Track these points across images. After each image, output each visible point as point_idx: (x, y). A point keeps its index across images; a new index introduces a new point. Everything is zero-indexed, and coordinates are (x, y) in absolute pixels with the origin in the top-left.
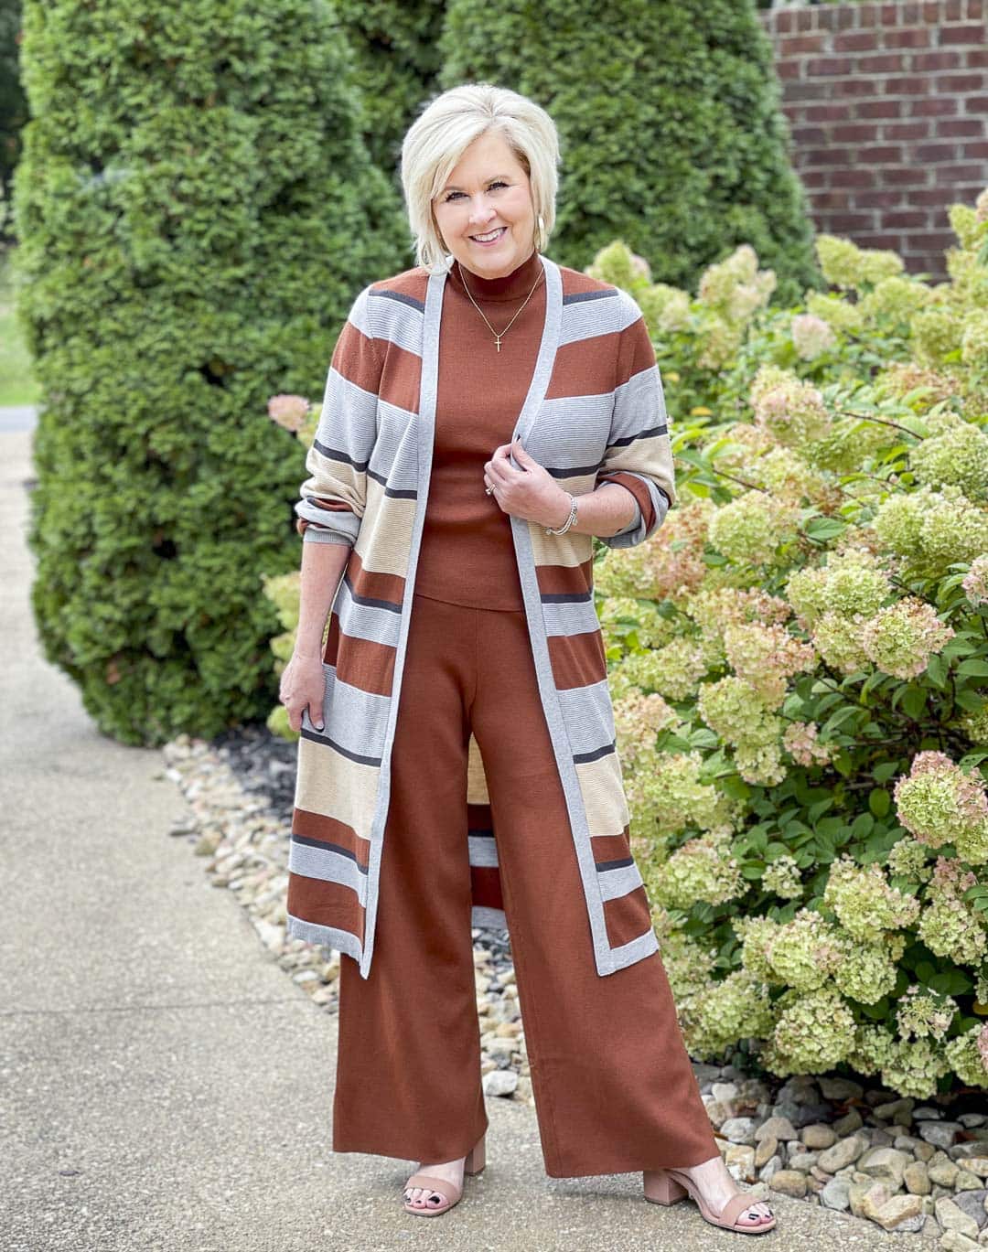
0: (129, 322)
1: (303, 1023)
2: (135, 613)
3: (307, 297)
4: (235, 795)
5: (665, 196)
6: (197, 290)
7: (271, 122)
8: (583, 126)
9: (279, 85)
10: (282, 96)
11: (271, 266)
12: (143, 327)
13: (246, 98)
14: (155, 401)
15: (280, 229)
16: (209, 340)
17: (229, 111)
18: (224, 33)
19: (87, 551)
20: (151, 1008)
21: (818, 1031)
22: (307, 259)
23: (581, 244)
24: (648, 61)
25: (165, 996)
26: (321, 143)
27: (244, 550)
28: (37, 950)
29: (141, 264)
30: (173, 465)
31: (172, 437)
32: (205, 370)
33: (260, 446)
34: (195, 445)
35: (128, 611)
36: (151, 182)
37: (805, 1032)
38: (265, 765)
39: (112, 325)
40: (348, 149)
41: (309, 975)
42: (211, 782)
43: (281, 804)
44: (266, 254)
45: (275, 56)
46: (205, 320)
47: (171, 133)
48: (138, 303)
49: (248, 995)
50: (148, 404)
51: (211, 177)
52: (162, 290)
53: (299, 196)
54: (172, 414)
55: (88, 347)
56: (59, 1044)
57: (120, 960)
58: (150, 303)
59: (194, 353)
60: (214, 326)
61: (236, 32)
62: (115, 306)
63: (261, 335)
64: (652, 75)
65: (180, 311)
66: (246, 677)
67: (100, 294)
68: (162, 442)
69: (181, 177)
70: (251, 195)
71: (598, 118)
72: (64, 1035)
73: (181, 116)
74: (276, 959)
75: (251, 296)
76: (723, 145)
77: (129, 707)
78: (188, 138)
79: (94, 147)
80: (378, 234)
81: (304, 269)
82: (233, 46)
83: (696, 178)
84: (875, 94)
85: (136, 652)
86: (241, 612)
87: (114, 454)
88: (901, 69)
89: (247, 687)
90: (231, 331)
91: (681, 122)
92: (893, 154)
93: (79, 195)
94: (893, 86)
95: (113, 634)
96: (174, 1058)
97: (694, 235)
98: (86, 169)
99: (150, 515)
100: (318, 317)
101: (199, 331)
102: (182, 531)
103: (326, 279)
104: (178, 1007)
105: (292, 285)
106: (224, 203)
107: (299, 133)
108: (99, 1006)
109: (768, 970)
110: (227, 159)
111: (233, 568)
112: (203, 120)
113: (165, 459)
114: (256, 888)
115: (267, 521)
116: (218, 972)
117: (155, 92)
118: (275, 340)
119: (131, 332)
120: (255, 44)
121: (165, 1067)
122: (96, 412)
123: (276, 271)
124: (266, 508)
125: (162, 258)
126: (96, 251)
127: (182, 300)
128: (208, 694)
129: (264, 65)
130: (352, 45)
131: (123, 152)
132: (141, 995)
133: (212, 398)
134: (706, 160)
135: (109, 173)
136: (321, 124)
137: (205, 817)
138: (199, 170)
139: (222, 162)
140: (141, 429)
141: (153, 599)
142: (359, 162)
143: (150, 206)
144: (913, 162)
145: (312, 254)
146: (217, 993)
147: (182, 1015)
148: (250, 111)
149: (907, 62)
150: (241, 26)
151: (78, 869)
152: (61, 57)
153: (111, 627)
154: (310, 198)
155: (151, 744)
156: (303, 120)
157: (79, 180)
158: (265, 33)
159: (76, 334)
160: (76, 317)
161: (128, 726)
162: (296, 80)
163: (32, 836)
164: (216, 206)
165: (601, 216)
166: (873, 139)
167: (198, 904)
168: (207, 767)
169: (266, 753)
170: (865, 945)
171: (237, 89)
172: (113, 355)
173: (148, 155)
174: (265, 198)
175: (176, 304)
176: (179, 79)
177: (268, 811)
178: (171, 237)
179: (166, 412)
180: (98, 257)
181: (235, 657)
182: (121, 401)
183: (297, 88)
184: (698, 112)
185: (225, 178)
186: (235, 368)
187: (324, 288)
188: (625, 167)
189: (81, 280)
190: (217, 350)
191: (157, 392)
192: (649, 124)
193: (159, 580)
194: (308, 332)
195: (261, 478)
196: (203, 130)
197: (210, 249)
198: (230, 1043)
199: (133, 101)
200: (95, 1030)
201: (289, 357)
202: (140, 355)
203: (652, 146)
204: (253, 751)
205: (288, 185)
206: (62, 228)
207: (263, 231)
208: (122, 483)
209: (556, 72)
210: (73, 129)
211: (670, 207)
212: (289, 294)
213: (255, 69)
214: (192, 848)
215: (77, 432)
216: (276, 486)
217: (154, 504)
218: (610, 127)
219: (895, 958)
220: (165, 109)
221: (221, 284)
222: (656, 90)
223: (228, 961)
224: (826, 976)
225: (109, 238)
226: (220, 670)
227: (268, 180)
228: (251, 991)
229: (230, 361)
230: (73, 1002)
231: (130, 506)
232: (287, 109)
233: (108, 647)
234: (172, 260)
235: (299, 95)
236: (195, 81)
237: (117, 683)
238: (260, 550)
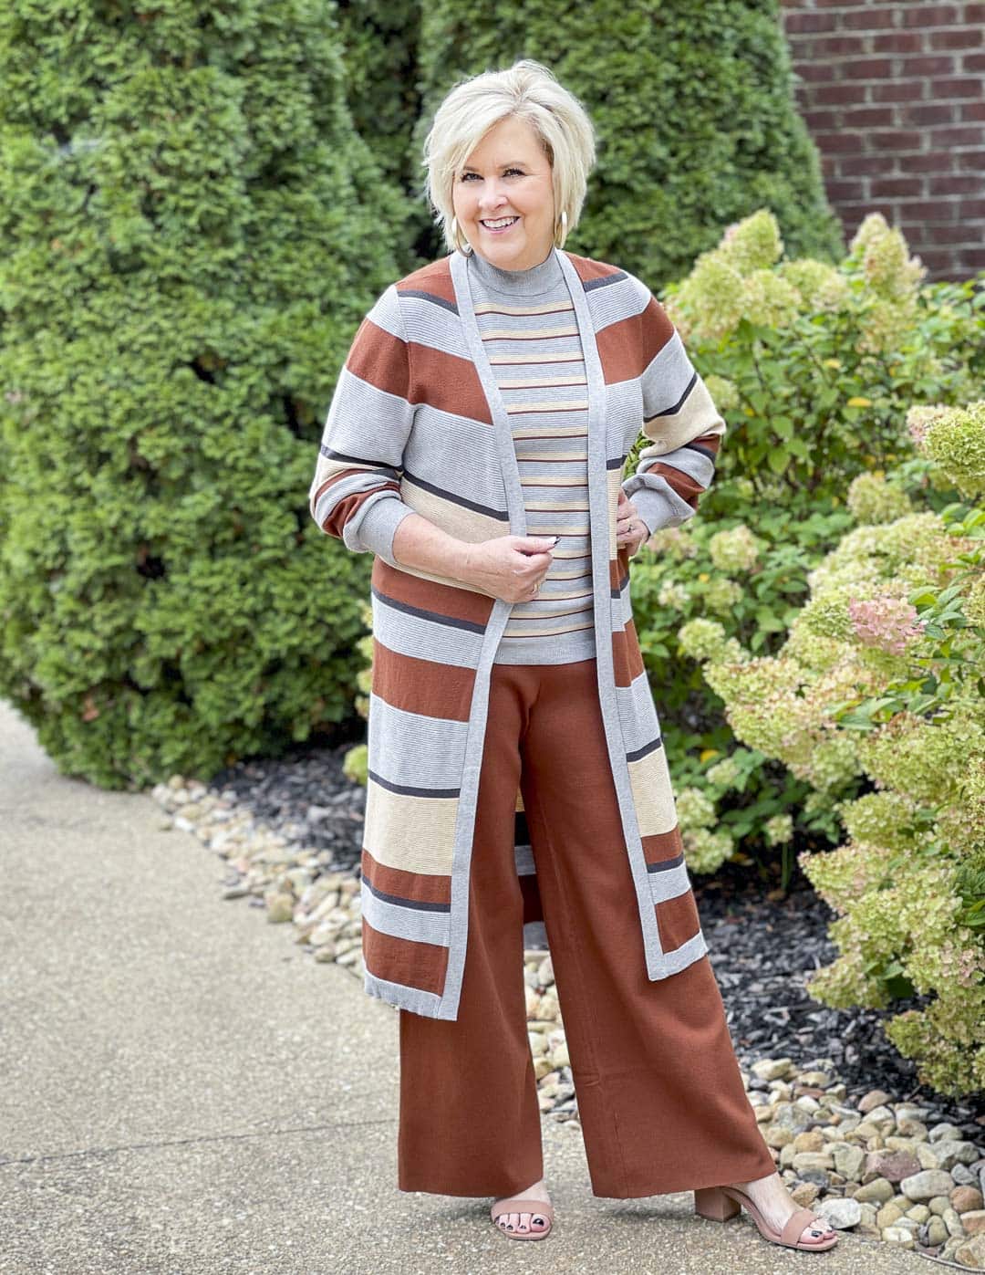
0: (109, 313)
2: (117, 640)
3: (304, 281)
5: (689, 164)
6: (184, 275)
7: (257, 84)
8: (600, 86)
9: (264, 42)
10: (268, 54)
11: (263, 246)
12: (124, 319)
13: (229, 57)
14: (142, 401)
15: (270, 205)
16: (201, 332)
17: (214, 71)
19: (62, 571)
22: (301, 238)
23: (601, 216)
24: (665, 13)
26: (310, 107)
27: (247, 567)
29: (122, 245)
30: (162, 473)
31: (163, 441)
32: (195, 365)
33: (263, 449)
34: (188, 450)
35: (109, 639)
36: (129, 153)
39: (88, 316)
40: (331, 112)
44: (257, 233)
45: (261, 9)
46: (196, 308)
47: (152, 96)
48: (117, 290)
50: (135, 406)
51: (198, 146)
52: (145, 275)
53: (287, 167)
54: (162, 416)
55: (60, 341)
58: (131, 290)
59: (185, 346)
60: (207, 315)
62: (89, 294)
63: (256, 324)
64: (670, 29)
65: (165, 298)
67: (73, 281)
68: (153, 448)
69: (161, 148)
70: (240, 166)
71: (617, 77)
73: (161, 77)
75: (242, 280)
76: (747, 106)
77: (109, 746)
78: (170, 103)
79: (61, 113)
81: (299, 249)
83: (721, 142)
85: (120, 684)
86: (245, 636)
87: (89, 462)
90: (224, 319)
91: (703, 80)
93: (46, 169)
95: (91, 664)
97: (723, 205)
98: (50, 139)
99: (136, 530)
100: (317, 302)
101: (190, 320)
102: (174, 547)
103: (323, 260)
105: (288, 268)
106: (213, 175)
107: (287, 96)
110: (214, 126)
111: (235, 587)
112: (187, 82)
113: (155, 465)
115: (270, 532)
117: (128, 51)
118: (272, 329)
119: (110, 323)
122: (71, 414)
123: (268, 251)
124: (272, 518)
125: (145, 238)
126: (67, 232)
127: (168, 286)
129: (248, 19)
131: (94, 120)
133: (205, 397)
134: (729, 123)
135: (77, 142)
136: (306, 86)
138: (184, 138)
139: (209, 130)
140: (127, 433)
141: (139, 625)
143: (128, 180)
145: (305, 232)
148: (233, 71)
152: (18, 11)
153: (89, 657)
154: (300, 169)
155: (133, 787)
156: (291, 81)
157: (43, 152)
159: (45, 326)
160: (41, 307)
161: (107, 768)
162: (283, 37)
164: (205, 180)
165: (624, 187)
171: (218, 47)
172: (90, 351)
173: (125, 122)
174: (253, 169)
175: (160, 291)
176: (157, 36)
178: (150, 214)
179: (156, 413)
180: (69, 238)
181: (237, 688)
182: (101, 402)
183: (284, 45)
184: (721, 69)
185: (213, 147)
186: (229, 362)
187: (321, 270)
188: (646, 131)
189: (50, 266)
190: (211, 342)
191: (140, 392)
192: (669, 84)
193: (145, 603)
194: (310, 319)
195: (265, 486)
196: (186, 93)
197: (198, 228)
199: (104, 61)
201: (290, 348)
202: (122, 349)
203: (672, 108)
205: (277, 154)
206: (26, 205)
207: (253, 207)
208: (103, 494)
209: (567, 26)
210: (34, 93)
211: (696, 175)
212: (286, 278)
213: (239, 24)
215: (46, 437)
216: (281, 494)
217: (141, 517)
218: (630, 86)
220: (142, 70)
221: (211, 268)
222: (675, 46)
225: (81, 217)
226: (220, 703)
227: (255, 150)
229: (223, 354)
231: (113, 520)
232: (273, 69)
233: (86, 680)
234: (155, 241)
235: (287, 54)
236: (177, 37)
237: (95, 719)
238: (262, 568)
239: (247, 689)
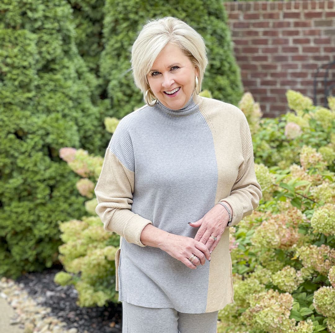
3: (56, 106)
4: (34, 306)
6: (13, 102)
7: (42, 37)
9: (45, 22)
10: (46, 26)
11: (42, 93)
13: (32, 27)
15: (45, 79)
16: (18, 122)
17: (26, 32)
22: (56, 91)
27: (31, 205)
31: (3, 160)
32: (16, 134)
33: (38, 164)
34: (12, 163)
40: (70, 48)
42: (21, 299)
44: (40, 88)
45: (44, 11)
46: (16, 113)
51: (19, 57)
53: (53, 66)
54: (3, 151)
59: (12, 126)
60: (20, 116)
63: (38, 120)
65: (6, 110)
66: (31, 255)
70: (35, 65)
75: (34, 104)
78: (10, 42)
80: (81, 81)
81: (55, 95)
82: (28, 6)
84: (259, 36)
86: (30, 230)
88: (269, 27)
89: (31, 259)
90: (27, 118)
94: (265, 33)
100: (60, 114)
101: (14, 118)
102: (6, 197)
103: (63, 99)
105: (51, 101)
106: (24, 67)
107: (53, 41)
110: (25, 50)
111: (27, 212)
112: (16, 35)
115: (41, 194)
118: (44, 122)
120: (37, 6)
123: (44, 95)
124: (40, 189)
127: (7, 105)
128: (15, 261)
129: (39, 14)
133: (19, 145)
136: (60, 38)
138: (14, 54)
139: (23, 52)
142: (74, 53)
145: (58, 89)
148: (34, 31)
154: (57, 67)
156: (55, 36)
162: (52, 20)
164: (21, 69)
168: (17, 292)
171: (29, 23)
174: (39, 66)
175: (4, 107)
178: (2, 81)
181: (26, 247)
183: (52, 23)
185: (25, 58)
186: (28, 133)
187: (62, 102)
190: (21, 126)
194: (57, 120)
195: (38, 177)
196: (16, 38)
197: (18, 86)
201: (50, 129)
204: (35, 285)
205: (49, 62)
207: (39, 79)
212: (49, 104)
213: (36, 15)
216: (44, 180)
221: (23, 100)
226: (20, 252)
227: (41, 59)
229: (26, 130)
232: (49, 32)
234: (3, 90)
235: (53, 26)
236: (13, 19)
238: (37, 205)
239: (30, 248)
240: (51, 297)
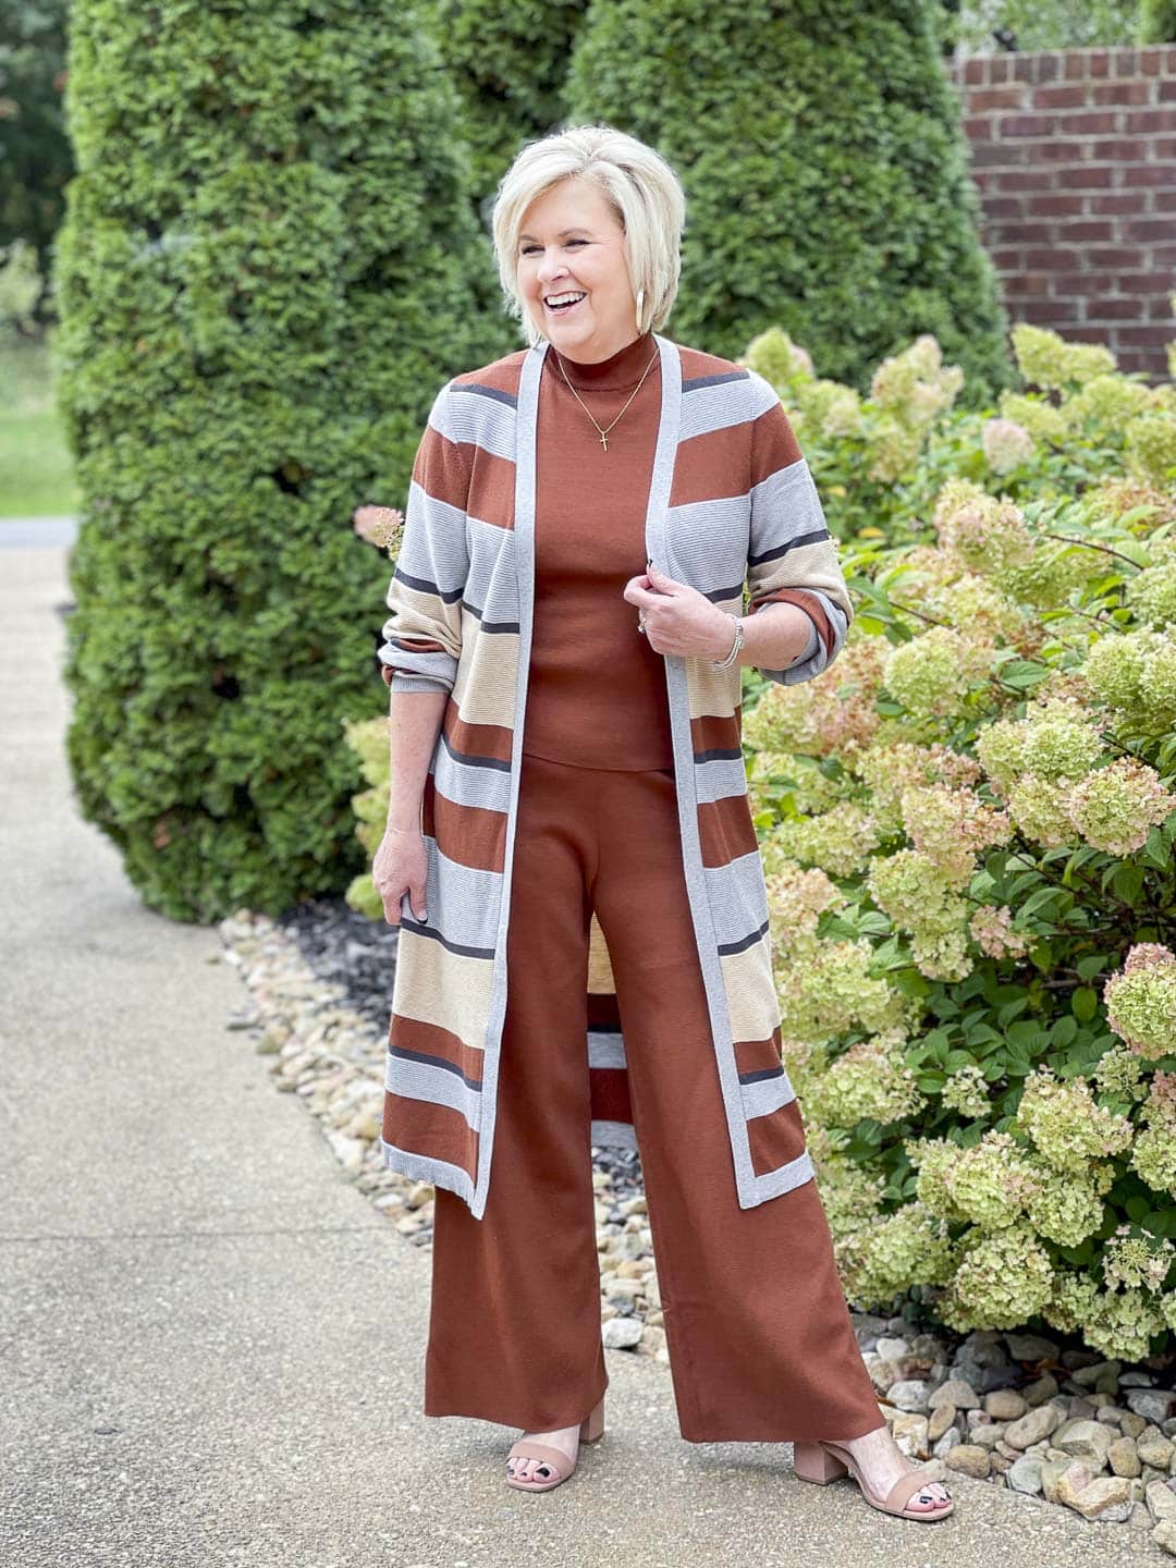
0: (189, 417)
1: (385, 1256)
2: (189, 763)
3: (400, 391)
4: (305, 982)
5: (829, 277)
6: (270, 381)
7: (362, 182)
8: (733, 192)
9: (372, 137)
10: (375, 151)
11: (360, 353)
12: (206, 423)
13: (333, 152)
14: (218, 511)
15: (370, 309)
16: (283, 440)
17: (313, 168)
18: (308, 75)
19: (133, 688)
20: (203, 1234)
21: (1007, 1278)
22: (402, 345)
23: (729, 331)
24: (812, 115)
25: (220, 1221)
26: (420, 207)
27: (321, 690)
28: (68, 1164)
29: (205, 348)
30: (237, 588)
31: (237, 555)
32: (279, 476)
33: (341, 566)
34: (265, 565)
35: (181, 761)
36: (218, 252)
37: (992, 1278)
38: (342, 947)
39: (168, 420)
40: (452, 215)
41: (392, 1199)
42: (277, 966)
43: (361, 995)
44: (353, 339)
45: (368, 103)
46: (279, 415)
47: (243, 193)
48: (201, 395)
49: (321, 1222)
50: (210, 516)
51: (290, 246)
52: (229, 379)
53: (393, 270)
54: (238, 528)
55: (139, 446)
56: (93, 1277)
57: (166, 1177)
58: (214, 394)
59: (266, 454)
60: (290, 423)
61: (323, 74)
62: (172, 397)
63: (347, 435)
64: (818, 132)
65: (249, 404)
66: (319, 843)
67: (156, 383)
68: (225, 561)
69: (254, 246)
70: (336, 268)
71: (751, 182)
72: (100, 1265)
73: (256, 173)
74: (353, 1180)
75: (334, 388)
76: (899, 217)
77: (180, 876)
78: (263, 200)
79: (152, 208)
80: (486, 317)
81: (398, 357)
82: (319, 91)
83: (867, 256)
84: (1081, 160)
85: (190, 810)
86: (316, 764)
87: (167, 574)
88: (1114, 131)
89: (320, 854)
90: (310, 429)
91: (850, 188)
92: (1102, 231)
93: (133, 265)
94: (1103, 150)
95: (163, 788)
96: (231, 1295)
97: (864, 323)
98: (142, 234)
99: (210, 647)
101: (272, 428)
102: (247, 666)
103: (423, 369)
104: (237, 1234)
105: (384, 376)
106: (305, 277)
107: (395, 196)
108: (141, 1232)
109: (948, 1203)
110: (309, 225)
111: (307, 712)
112: (282, 179)
113: (229, 580)
114: (329, 1094)
115: (348, 656)
116: (284, 1194)
117: (225, 145)
118: (361, 441)
119: (191, 429)
120: (345, 88)
121: (220, 1306)
122: (147, 523)
123: (364, 358)
124: (348, 640)
125: (229, 341)
126: (151, 332)
127: (253, 391)
128: (274, 861)
129: (354, 114)
130: (459, 92)
131: (186, 215)
132: (195, 1219)
133: (285, 509)
134: (878, 235)
135: (168, 239)
136: (420, 185)
137: (269, 1007)
138: (276, 237)
139: (303, 229)
140: (200, 545)
141: (211, 748)
142: (465, 231)
143: (216, 280)
144: (1125, 241)
145: (407, 339)
146: (282, 1218)
147: (240, 1244)
148: (337, 169)
149: (1120, 122)
150: (328, 67)
151: (118, 1068)
152: (114, 100)
153: (161, 779)
154: (407, 273)
155: (205, 919)
156: (400, 180)
157: (132, 247)
158: (357, 76)
159: (126, 430)
160: (126, 410)
161: (179, 898)
162: (393, 132)
163: (63, 1027)
164: (296, 281)
165: (754, 301)
166: (1079, 212)
167: (260, 1111)
168: (272, 949)
169: (342, 933)
170: (1066, 1175)
171: (322, 142)
172: (169, 457)
173: (216, 219)
174: (353, 272)
175: (245, 396)
176: (254, 129)
177: (344, 1003)
178: (240, 317)
179: (232, 524)
180: (153, 339)
181: (307, 818)
182: (177, 511)
183: (393, 141)
184: (871, 177)
185: (306, 248)
186: (314, 474)
188: (782, 241)
189: (133, 367)
190: (292, 452)
191: (219, 501)
192: (811, 191)
193: (219, 725)
195: (342, 606)
196: (281, 190)
197: (287, 332)
198: (298, 1278)
199: (199, 154)
200: (137, 1260)
201: (378, 461)
202: (201, 456)
203: (814, 217)
204: (327, 931)
205: (380, 257)
206: (111, 303)
207: (350, 311)
208: (178, 608)
209: (703, 127)
210: (127, 187)
211: (834, 289)
212: (380, 386)
213: (344, 118)
214: (254, 1045)
215: (125, 547)
216: (360, 615)
217: (215, 634)
218: (765, 193)
219: (1102, 1192)
220: (237, 164)
221: (299, 374)
222: (821, 150)
223: (296, 1180)
224: (1018, 1212)
225: (167, 317)
226: (289, 834)
227: (357, 251)
228: (323, 1218)
229: (308, 465)
230: (111, 1225)
231: (186, 635)
232: (381, 167)
233: (156, 804)
234: (242, 344)
235: (396, 150)
236: (273, 131)
237: (166, 847)
238: (339, 691)
239: (317, 820)
240: (360, 960)
